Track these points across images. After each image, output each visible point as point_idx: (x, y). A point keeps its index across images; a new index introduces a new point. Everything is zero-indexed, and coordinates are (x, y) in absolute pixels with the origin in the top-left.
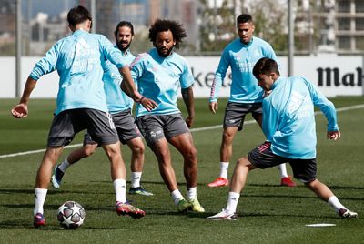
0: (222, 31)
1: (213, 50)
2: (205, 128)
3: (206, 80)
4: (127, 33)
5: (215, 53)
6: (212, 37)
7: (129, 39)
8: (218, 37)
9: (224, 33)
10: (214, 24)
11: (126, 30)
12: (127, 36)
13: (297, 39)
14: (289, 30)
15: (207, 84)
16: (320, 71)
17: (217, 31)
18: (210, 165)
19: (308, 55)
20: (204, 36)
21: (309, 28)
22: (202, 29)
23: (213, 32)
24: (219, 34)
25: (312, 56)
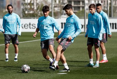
0: (30, 10)
2: (22, 42)
3: (25, 26)
4: (11, 8)
5: (27, 17)
6: (26, 12)
7: (11, 10)
9: (30, 11)
11: (10, 7)
12: (11, 9)
13: (54, 13)
14: (52, 10)
16: (62, 23)
18: (26, 54)
19: (58, 18)
20: (24, 12)
21: (58, 9)
22: (23, 10)
23: (27, 11)
24: (29, 11)
25: (59, 19)
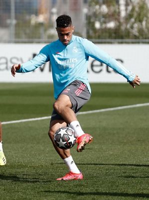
0: (107, 20)
1: (99, 37)
2: (90, 112)
3: (92, 65)
6: (97, 25)
8: (104, 26)
9: (109, 21)
10: (100, 13)
15: (93, 70)
17: (102, 19)
20: (90, 24)
22: (88, 18)
23: (99, 21)
24: (105, 22)
